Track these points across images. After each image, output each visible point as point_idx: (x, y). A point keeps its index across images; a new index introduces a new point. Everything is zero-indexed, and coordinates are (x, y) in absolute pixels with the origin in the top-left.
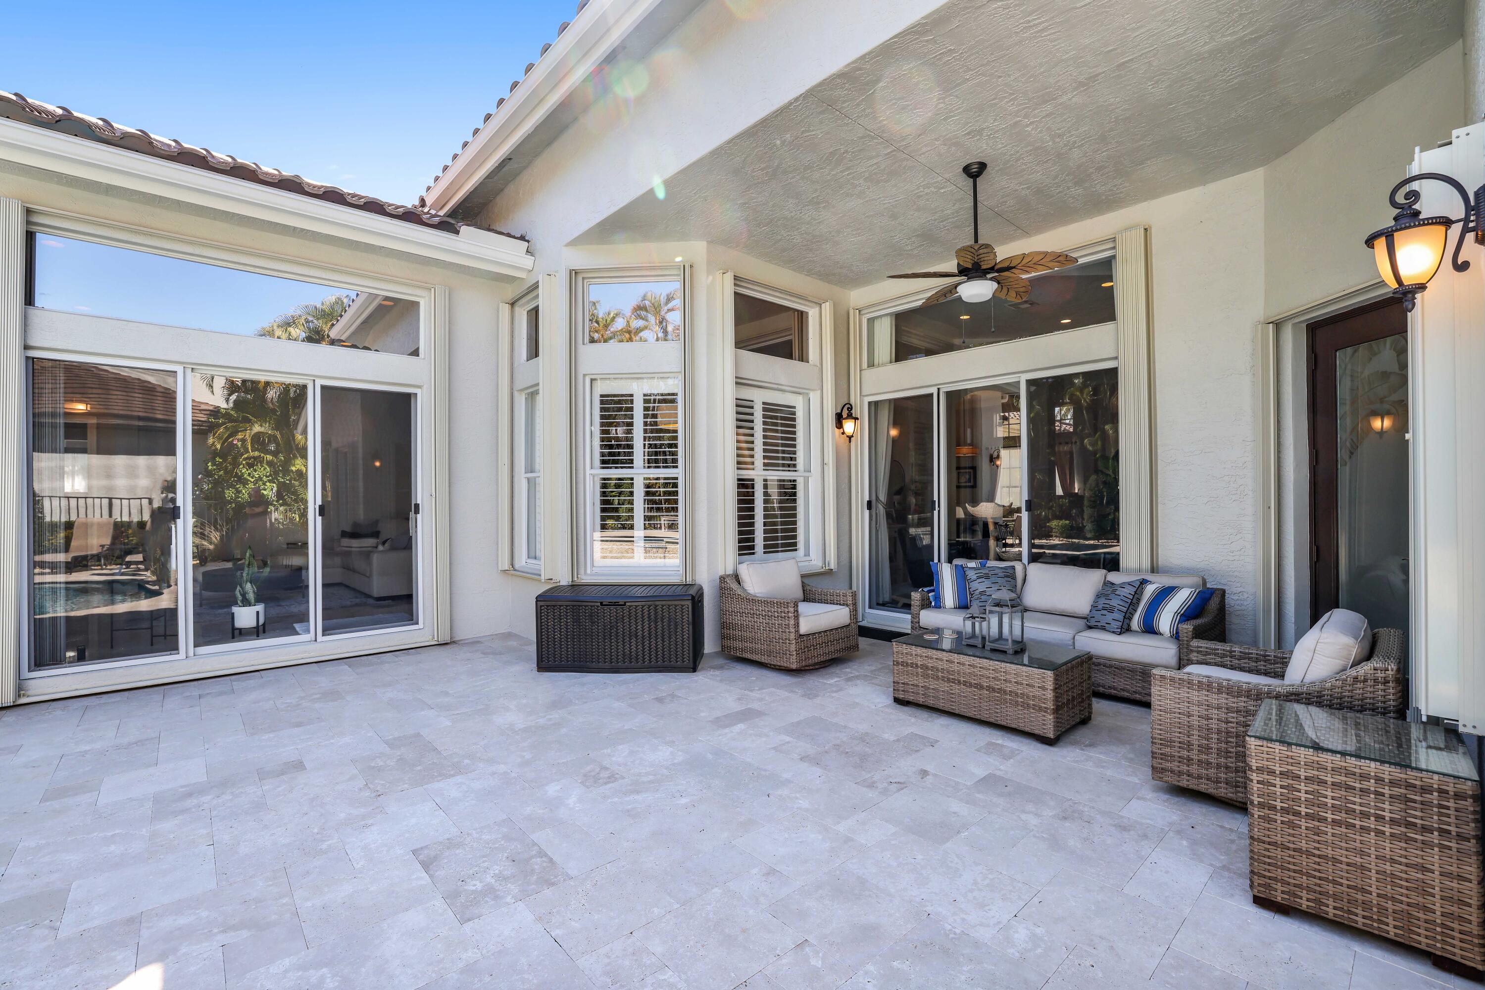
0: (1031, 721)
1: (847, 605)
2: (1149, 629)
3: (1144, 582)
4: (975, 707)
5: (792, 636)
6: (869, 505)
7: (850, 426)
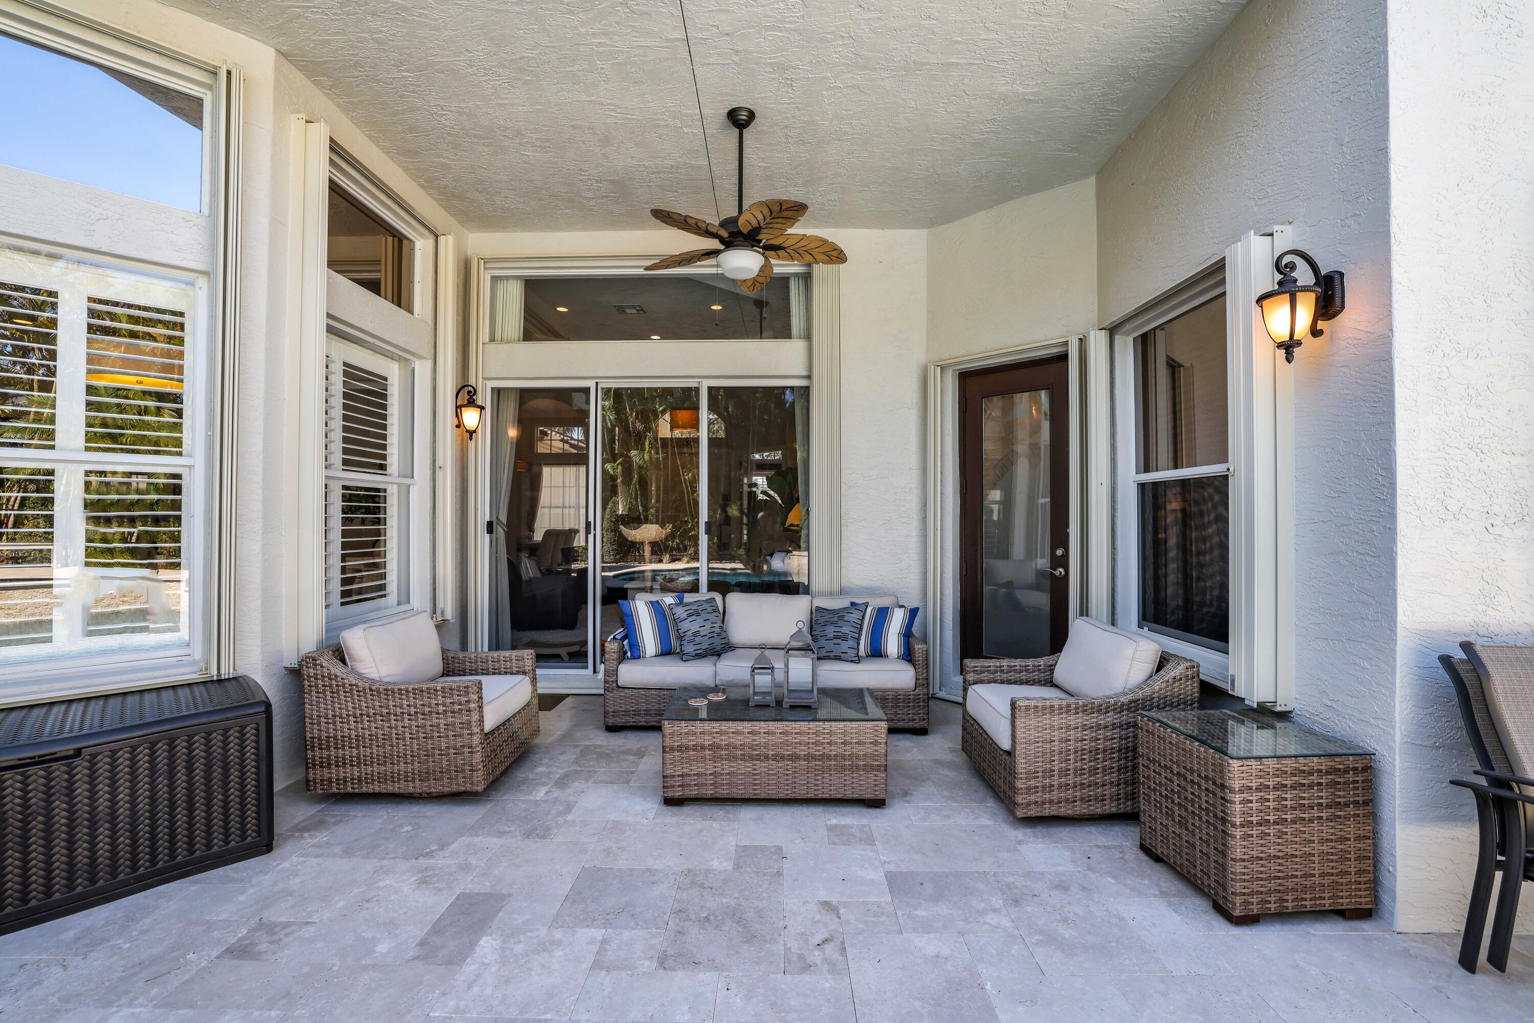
0: (860, 785)
1: (524, 673)
2: (877, 652)
4: (787, 785)
5: (476, 739)
6: (490, 527)
7: (471, 418)
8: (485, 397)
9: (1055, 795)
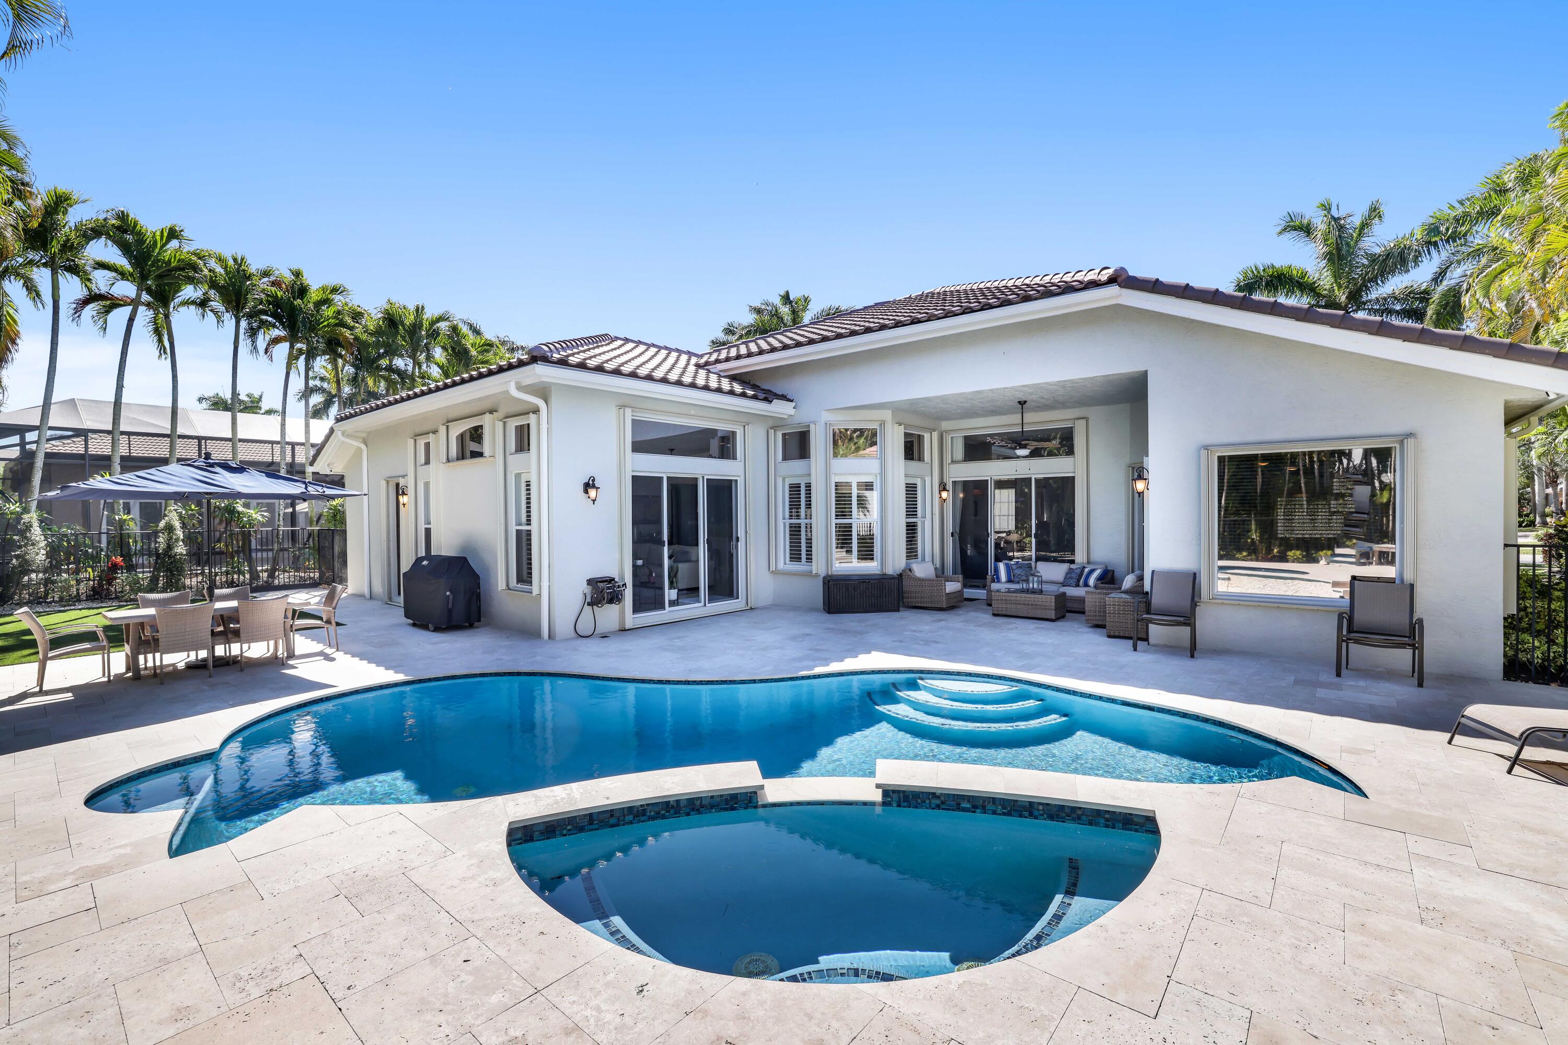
0: (1048, 616)
2: (1086, 585)
3: (1084, 568)
4: (1027, 612)
5: (944, 594)
6: (952, 535)
7: (944, 495)
8: (950, 486)
9: (1097, 618)
